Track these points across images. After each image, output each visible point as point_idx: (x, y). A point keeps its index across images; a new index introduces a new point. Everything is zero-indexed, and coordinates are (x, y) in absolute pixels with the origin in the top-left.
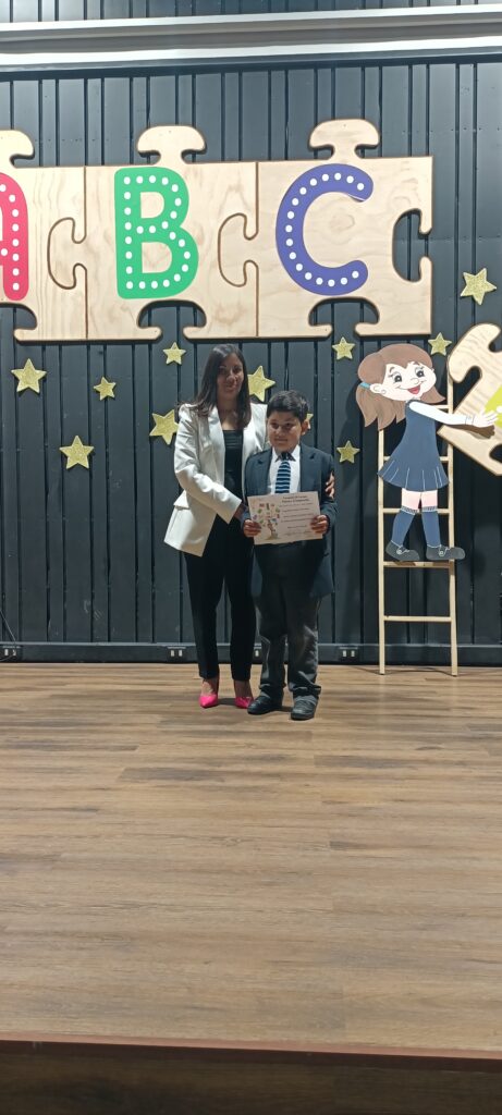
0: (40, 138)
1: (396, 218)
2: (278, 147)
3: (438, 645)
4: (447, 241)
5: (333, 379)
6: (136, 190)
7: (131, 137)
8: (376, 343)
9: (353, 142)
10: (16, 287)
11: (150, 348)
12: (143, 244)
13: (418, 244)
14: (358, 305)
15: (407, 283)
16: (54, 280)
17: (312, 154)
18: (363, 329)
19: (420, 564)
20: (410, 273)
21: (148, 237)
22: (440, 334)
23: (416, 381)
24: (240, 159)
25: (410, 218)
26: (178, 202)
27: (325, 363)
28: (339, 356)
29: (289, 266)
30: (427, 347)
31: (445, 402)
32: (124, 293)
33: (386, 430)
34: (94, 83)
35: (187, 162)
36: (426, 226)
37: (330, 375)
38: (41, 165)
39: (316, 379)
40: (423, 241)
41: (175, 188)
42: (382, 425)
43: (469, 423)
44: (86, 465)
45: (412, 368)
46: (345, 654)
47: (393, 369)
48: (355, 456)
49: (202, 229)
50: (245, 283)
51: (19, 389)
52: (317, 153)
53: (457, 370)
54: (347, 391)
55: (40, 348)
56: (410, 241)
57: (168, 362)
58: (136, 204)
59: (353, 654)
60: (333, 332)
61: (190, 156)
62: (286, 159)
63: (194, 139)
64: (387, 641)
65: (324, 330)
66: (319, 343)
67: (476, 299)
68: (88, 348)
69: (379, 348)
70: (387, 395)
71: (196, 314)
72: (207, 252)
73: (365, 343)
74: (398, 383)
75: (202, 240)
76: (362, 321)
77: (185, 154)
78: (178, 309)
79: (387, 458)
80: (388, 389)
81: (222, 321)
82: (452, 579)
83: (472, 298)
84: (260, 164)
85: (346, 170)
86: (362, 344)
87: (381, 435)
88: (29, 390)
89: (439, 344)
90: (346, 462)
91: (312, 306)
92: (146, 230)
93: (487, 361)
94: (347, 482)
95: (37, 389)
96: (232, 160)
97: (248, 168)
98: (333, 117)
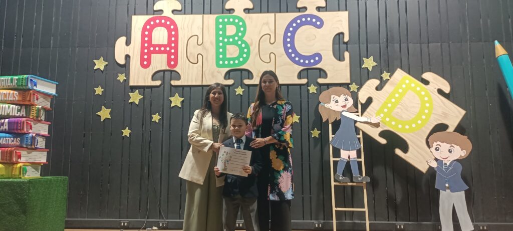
0: (185, 3)
1: (333, 36)
2: (284, 7)
3: (359, 222)
4: (355, 45)
5: (308, 101)
6: (225, 24)
7: (223, 3)
8: (326, 87)
9: (315, 5)
10: (172, 63)
11: (229, 88)
12: (228, 46)
13: (343, 46)
14: (318, 71)
15: (339, 62)
16: (189, 60)
18: (321, 81)
19: (350, 184)
20: (340, 58)
21: (229, 43)
22: (354, 83)
23: (344, 103)
24: (268, 12)
25: (339, 36)
26: (242, 29)
27: (304, 94)
28: (311, 92)
29: (289, 55)
30: (349, 89)
31: (357, 112)
32: (218, 66)
33: (332, 123)
35: (246, 13)
36: (346, 39)
37: (307, 100)
38: (185, 14)
39: (301, 101)
40: (345, 45)
41: (241, 24)
42: (331, 121)
43: (369, 121)
45: (343, 97)
46: (317, 225)
47: (334, 97)
48: (319, 134)
49: (252, 40)
50: (270, 62)
51: (172, 106)
52: (299, 10)
53: (362, 98)
54: (314, 107)
55: (182, 88)
56: (339, 45)
57: (237, 94)
58: (224, 30)
59: (320, 226)
60: (308, 82)
61: (247, 11)
62: (287, 12)
63: (249, 4)
64: (336, 220)
65: (304, 81)
66: (302, 87)
67: (369, 69)
68: (203, 88)
69: (328, 88)
70: (332, 109)
71: (250, 75)
72: (254, 49)
73: (322, 87)
74: (337, 104)
75: (252, 44)
76: (320, 77)
77: (245, 10)
78: (241, 72)
79: (333, 136)
80: (332, 106)
82: (365, 191)
83: (367, 68)
84: (277, 14)
85: (312, 16)
86: (320, 87)
87: (330, 126)
88: (176, 106)
89: (354, 87)
90: (315, 137)
91: (299, 71)
92: (228, 40)
93: (375, 95)
94: (315, 146)
95: (180, 106)
96: (264, 12)
97: (271, 16)
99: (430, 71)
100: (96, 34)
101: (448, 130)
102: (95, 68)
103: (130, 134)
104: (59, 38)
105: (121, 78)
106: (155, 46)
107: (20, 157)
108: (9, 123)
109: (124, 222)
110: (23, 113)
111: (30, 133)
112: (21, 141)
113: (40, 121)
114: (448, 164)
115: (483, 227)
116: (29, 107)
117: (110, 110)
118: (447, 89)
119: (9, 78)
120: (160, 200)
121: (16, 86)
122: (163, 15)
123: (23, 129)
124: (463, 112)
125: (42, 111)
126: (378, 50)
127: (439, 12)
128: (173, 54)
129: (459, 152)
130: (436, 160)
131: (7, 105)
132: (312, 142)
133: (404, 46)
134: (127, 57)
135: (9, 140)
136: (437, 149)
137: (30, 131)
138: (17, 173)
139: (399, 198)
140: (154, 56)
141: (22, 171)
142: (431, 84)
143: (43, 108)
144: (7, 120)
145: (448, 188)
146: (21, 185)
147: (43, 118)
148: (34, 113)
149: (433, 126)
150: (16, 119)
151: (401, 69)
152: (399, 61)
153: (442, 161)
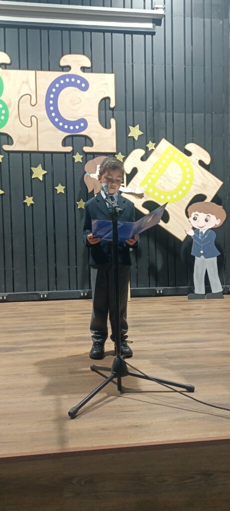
1: (100, 100)
2: (45, 65)
4: (122, 112)
5: (74, 171)
8: (92, 155)
9: (79, 65)
13: (109, 113)
14: (84, 138)
15: (105, 129)
17: (61, 69)
18: (86, 149)
20: (107, 126)
22: (120, 153)
24: (28, 69)
25: (105, 100)
27: (69, 163)
28: (76, 161)
29: (52, 119)
35: (2, 69)
36: (112, 105)
37: (72, 169)
39: (66, 171)
40: (111, 111)
42: (96, 192)
43: (133, 192)
46: (82, 294)
49: (10, 100)
50: (31, 126)
52: (63, 68)
53: (128, 169)
54: (80, 177)
56: (106, 110)
59: (86, 294)
60: (73, 150)
61: (4, 66)
62: (49, 70)
63: (5, 58)
65: (69, 149)
66: (67, 155)
67: (135, 138)
69: (94, 158)
71: (9, 140)
72: (13, 111)
73: (88, 156)
75: (10, 105)
76: (86, 145)
77: (1, 65)
81: (21, 143)
83: (133, 137)
84: (37, 72)
85: (77, 77)
86: (86, 156)
89: (120, 157)
90: (81, 208)
91: (63, 138)
93: (140, 165)
94: (81, 216)
96: (24, 69)
97: (31, 73)
98: (70, 53)
99: (193, 142)
101: (206, 201)
114: (204, 232)
118: (207, 160)
124: (221, 183)
126: (144, 118)
129: (215, 221)
130: (194, 229)
133: (169, 115)
136: (195, 219)
142: (193, 155)
145: (203, 254)
149: (193, 196)
151: (166, 139)
152: (164, 131)
153: (199, 230)
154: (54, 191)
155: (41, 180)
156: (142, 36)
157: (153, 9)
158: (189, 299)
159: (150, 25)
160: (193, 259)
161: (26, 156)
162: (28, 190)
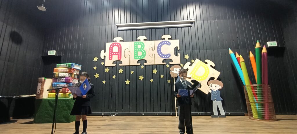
0: (124, 38)
1: (174, 48)
2: (157, 38)
4: (182, 51)
6: (137, 45)
7: (136, 38)
8: (172, 65)
9: (168, 38)
10: (120, 58)
11: (139, 66)
12: (138, 52)
13: (178, 51)
14: (170, 60)
15: (177, 57)
16: (125, 57)
18: (170, 63)
20: (177, 55)
24: (152, 40)
25: (176, 48)
26: (143, 46)
27: (165, 68)
28: (167, 67)
29: (159, 55)
30: (180, 66)
32: (135, 59)
33: (175, 78)
34: (131, 31)
36: (179, 49)
37: (166, 70)
38: (124, 42)
39: (164, 70)
41: (143, 44)
42: (174, 77)
44: (129, 84)
46: (170, 114)
47: (175, 69)
50: (153, 57)
51: (119, 72)
52: (162, 39)
54: (168, 72)
55: (123, 67)
56: (176, 51)
57: (141, 68)
58: (137, 47)
59: (172, 114)
62: (158, 40)
63: (145, 38)
65: (165, 63)
66: (164, 65)
68: (130, 66)
69: (173, 66)
70: (175, 73)
71: (146, 61)
72: (147, 53)
75: (146, 51)
76: (170, 62)
77: (144, 40)
78: (143, 61)
79: (175, 82)
81: (150, 62)
83: (186, 58)
84: (155, 41)
85: (167, 41)
86: (170, 65)
88: (121, 73)
89: (182, 65)
90: (169, 83)
91: (163, 60)
92: (138, 50)
93: (189, 68)
94: (169, 86)
95: (122, 73)
97: (153, 41)
98: (165, 35)
99: (208, 59)
100: (94, 49)
101: (215, 79)
102: (94, 60)
103: (105, 83)
104: (82, 51)
105: (102, 63)
106: (114, 53)
107: (68, 91)
108: (65, 79)
109: (103, 113)
110: (70, 76)
111: (71, 83)
112: (69, 85)
113: (75, 78)
114: (215, 91)
115: (229, 114)
116: (71, 74)
117: (99, 74)
118: (214, 65)
119: (66, 64)
120: (115, 106)
121: (68, 67)
122: (116, 42)
123: (70, 81)
124: (220, 73)
125: (76, 75)
126: (190, 52)
127: (210, 39)
128: (120, 55)
129: (219, 87)
130: (211, 90)
131: (64, 73)
132: (168, 85)
133: (198, 51)
134: (105, 56)
135: (65, 85)
136: (211, 86)
137: (72, 82)
138: (67, 96)
139: (199, 104)
140: (113, 56)
141: (69, 95)
142: (208, 64)
143: (77, 74)
144: (64, 78)
145: (216, 100)
146: (68, 100)
147: (76, 77)
148: (73, 76)
149: (210, 78)
150: (67, 78)
151: (198, 58)
152: (197, 56)
153: (213, 90)
154: (160, 77)
155: (156, 73)
156: (187, 28)
157: (190, 20)
158: (212, 117)
159: (190, 25)
160: (212, 101)
161: (151, 66)
162: (151, 77)
